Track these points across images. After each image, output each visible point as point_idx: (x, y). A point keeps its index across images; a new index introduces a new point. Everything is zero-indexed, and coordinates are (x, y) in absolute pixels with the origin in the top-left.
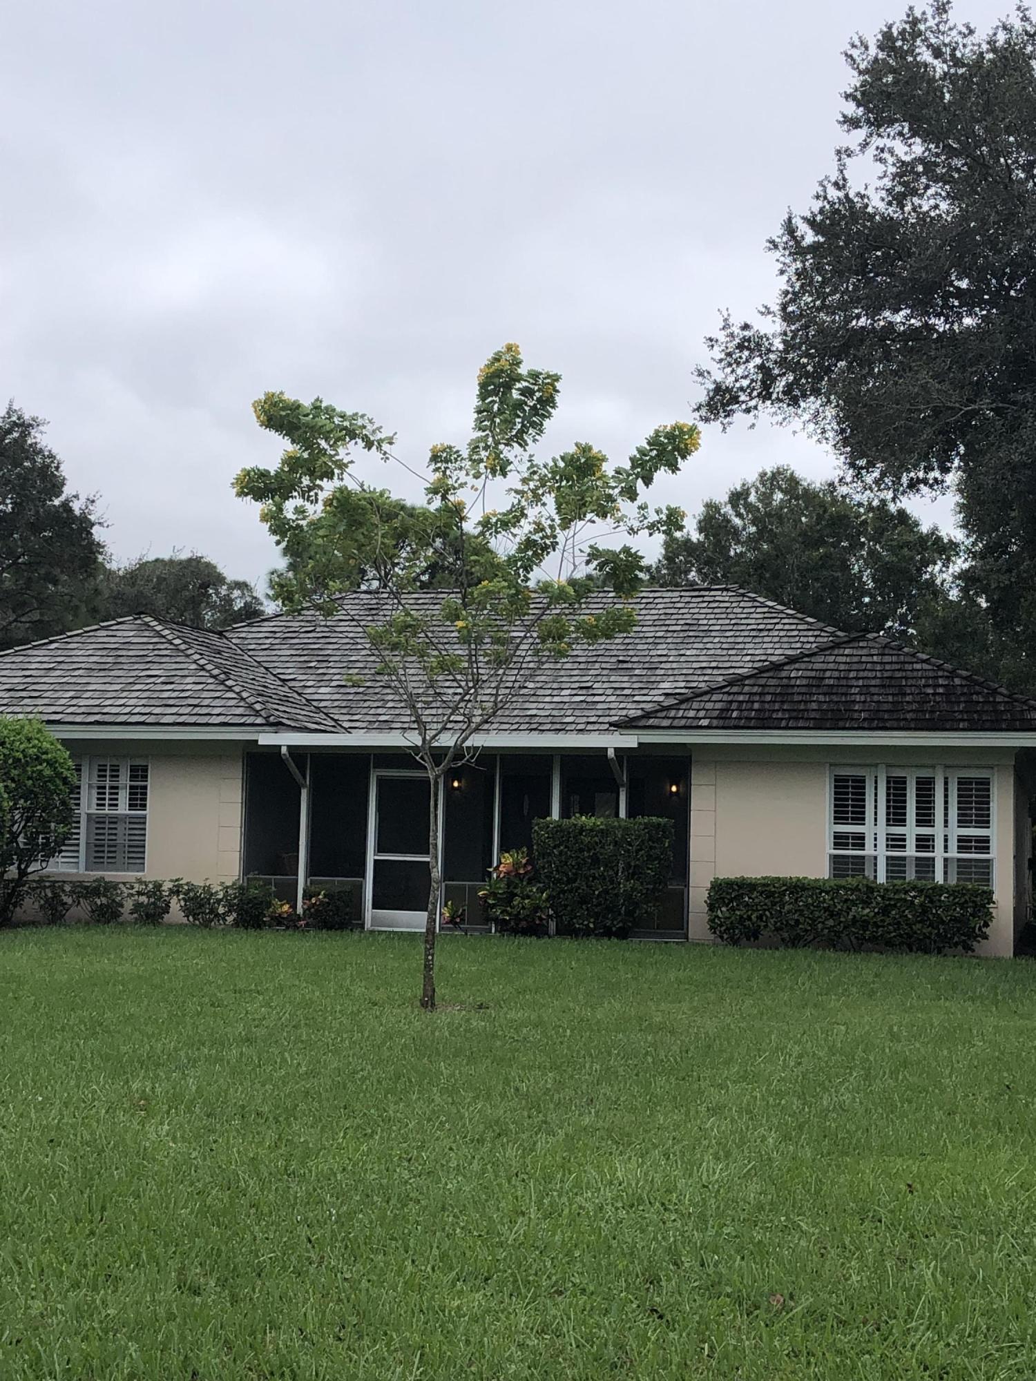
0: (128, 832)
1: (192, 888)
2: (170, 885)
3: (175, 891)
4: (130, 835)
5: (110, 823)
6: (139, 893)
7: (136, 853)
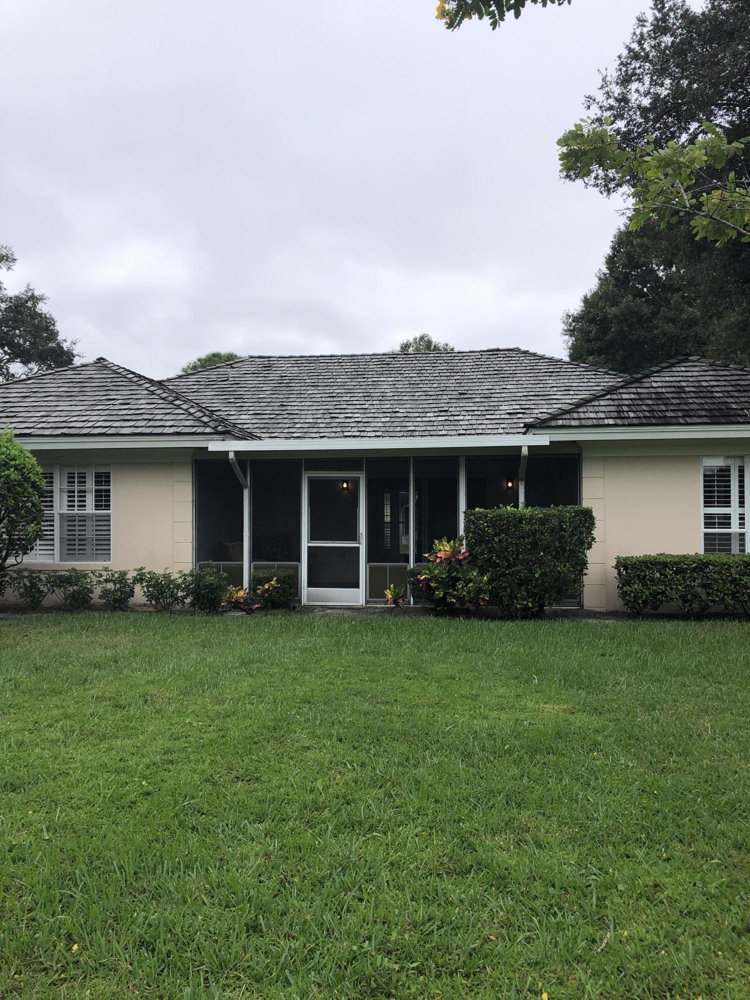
0: (95, 528)
1: (153, 576)
2: (135, 574)
3: (139, 579)
4: (96, 530)
5: (79, 521)
6: (107, 581)
7: (103, 546)
